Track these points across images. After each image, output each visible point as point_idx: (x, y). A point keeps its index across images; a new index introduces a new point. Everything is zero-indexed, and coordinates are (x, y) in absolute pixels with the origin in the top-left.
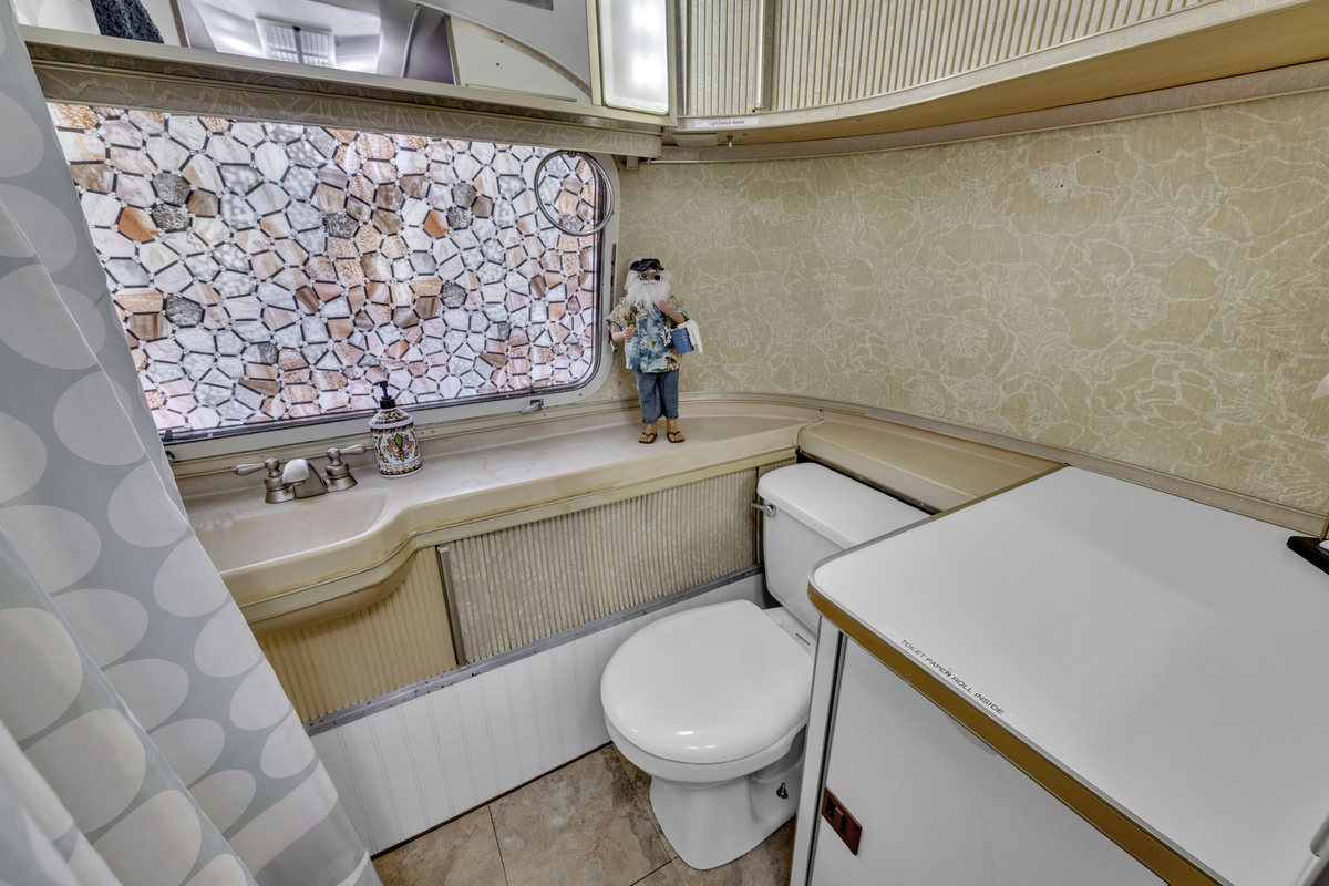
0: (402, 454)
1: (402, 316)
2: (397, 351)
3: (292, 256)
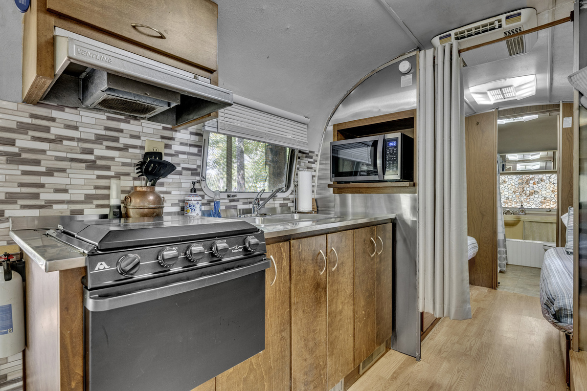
0: (522, 212)
1: (527, 195)
2: (525, 200)
3: (514, 187)
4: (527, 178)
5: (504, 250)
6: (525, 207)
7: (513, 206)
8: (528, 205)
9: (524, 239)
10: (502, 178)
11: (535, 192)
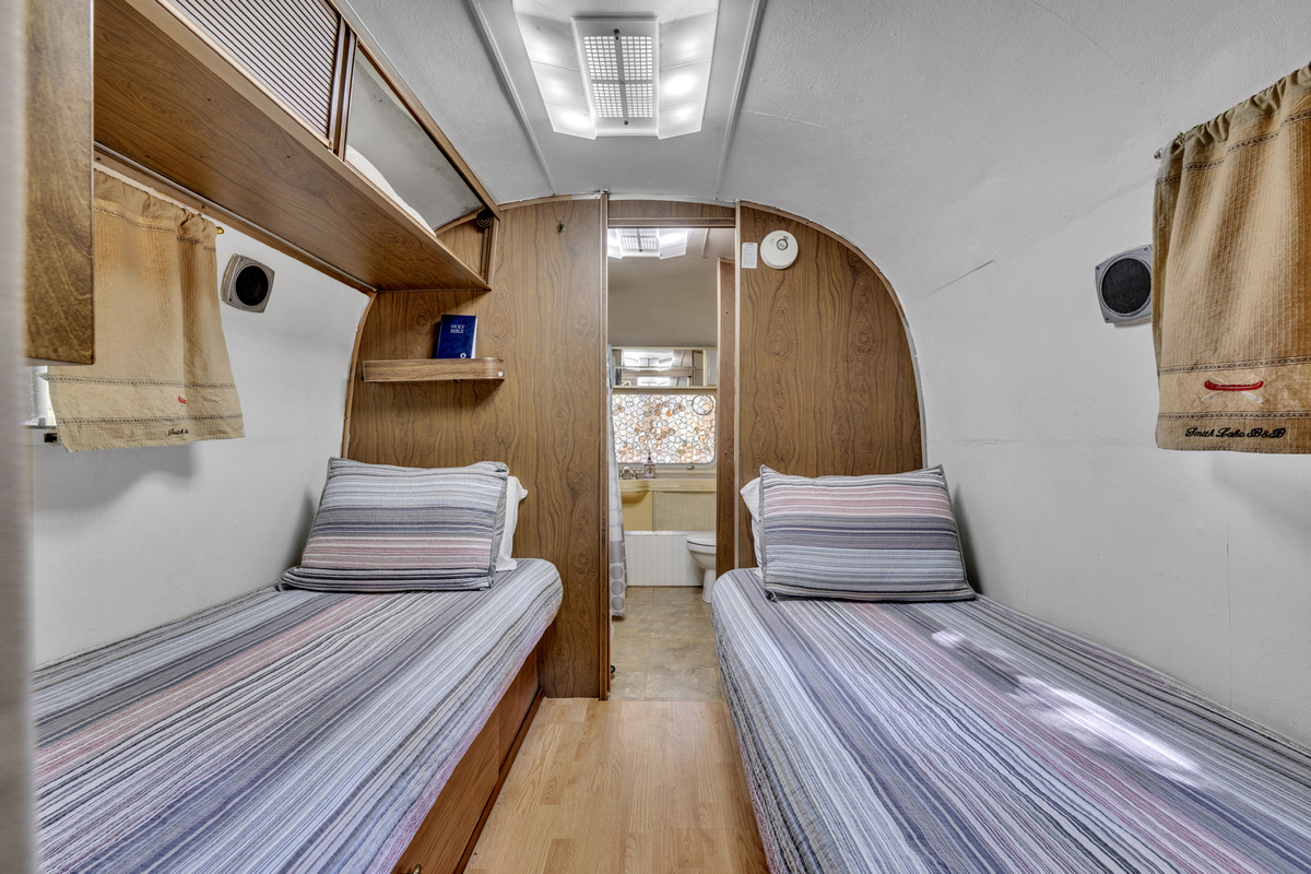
0: (651, 473)
1: (657, 437)
2: (655, 447)
4: (658, 402)
5: (621, 565)
6: (655, 461)
7: (635, 459)
8: (659, 458)
9: (654, 529)
10: (617, 399)
11: (671, 431)
